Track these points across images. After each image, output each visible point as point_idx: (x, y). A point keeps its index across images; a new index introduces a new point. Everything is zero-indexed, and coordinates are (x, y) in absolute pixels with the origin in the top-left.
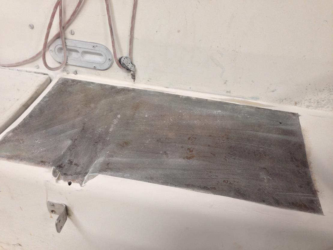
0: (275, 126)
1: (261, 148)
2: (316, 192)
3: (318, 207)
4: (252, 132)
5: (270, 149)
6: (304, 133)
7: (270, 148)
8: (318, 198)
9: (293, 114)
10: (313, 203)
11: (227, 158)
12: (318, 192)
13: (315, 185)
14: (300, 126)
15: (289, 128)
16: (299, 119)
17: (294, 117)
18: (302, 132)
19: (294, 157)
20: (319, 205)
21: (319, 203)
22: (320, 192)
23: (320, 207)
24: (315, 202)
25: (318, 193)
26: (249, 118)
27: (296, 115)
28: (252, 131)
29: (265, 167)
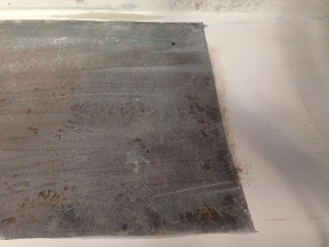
0: (164, 52)
1: (136, 96)
2: (236, 173)
3: (242, 211)
4: (121, 69)
5: (153, 97)
6: (212, 55)
7: (153, 95)
8: (240, 186)
9: (195, 25)
10: (232, 201)
11: (61, 134)
12: (241, 170)
13: (234, 157)
14: (206, 44)
15: (188, 50)
16: (204, 32)
17: (197, 30)
18: (210, 54)
19: (195, 103)
20: (243, 205)
21: (244, 199)
22: (245, 171)
23: (245, 211)
24: (235, 200)
25: (241, 175)
26: (118, 43)
27: (199, 26)
28: (121, 66)
29: (139, 137)
